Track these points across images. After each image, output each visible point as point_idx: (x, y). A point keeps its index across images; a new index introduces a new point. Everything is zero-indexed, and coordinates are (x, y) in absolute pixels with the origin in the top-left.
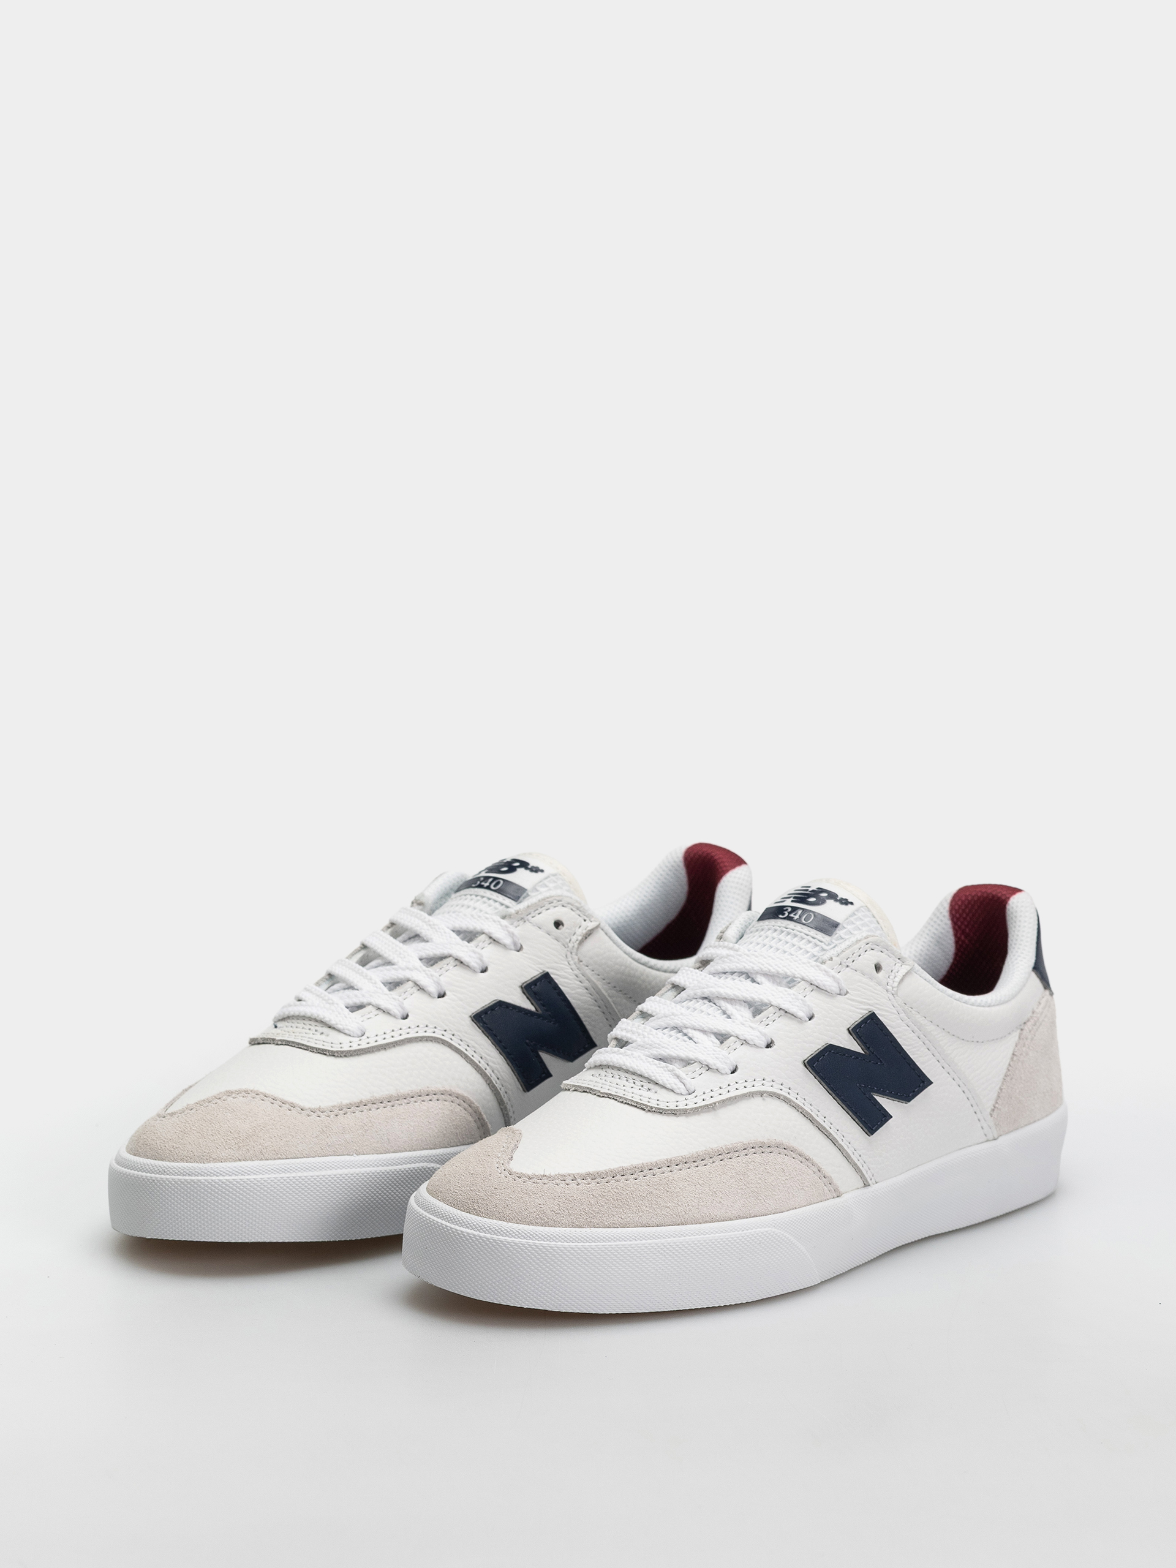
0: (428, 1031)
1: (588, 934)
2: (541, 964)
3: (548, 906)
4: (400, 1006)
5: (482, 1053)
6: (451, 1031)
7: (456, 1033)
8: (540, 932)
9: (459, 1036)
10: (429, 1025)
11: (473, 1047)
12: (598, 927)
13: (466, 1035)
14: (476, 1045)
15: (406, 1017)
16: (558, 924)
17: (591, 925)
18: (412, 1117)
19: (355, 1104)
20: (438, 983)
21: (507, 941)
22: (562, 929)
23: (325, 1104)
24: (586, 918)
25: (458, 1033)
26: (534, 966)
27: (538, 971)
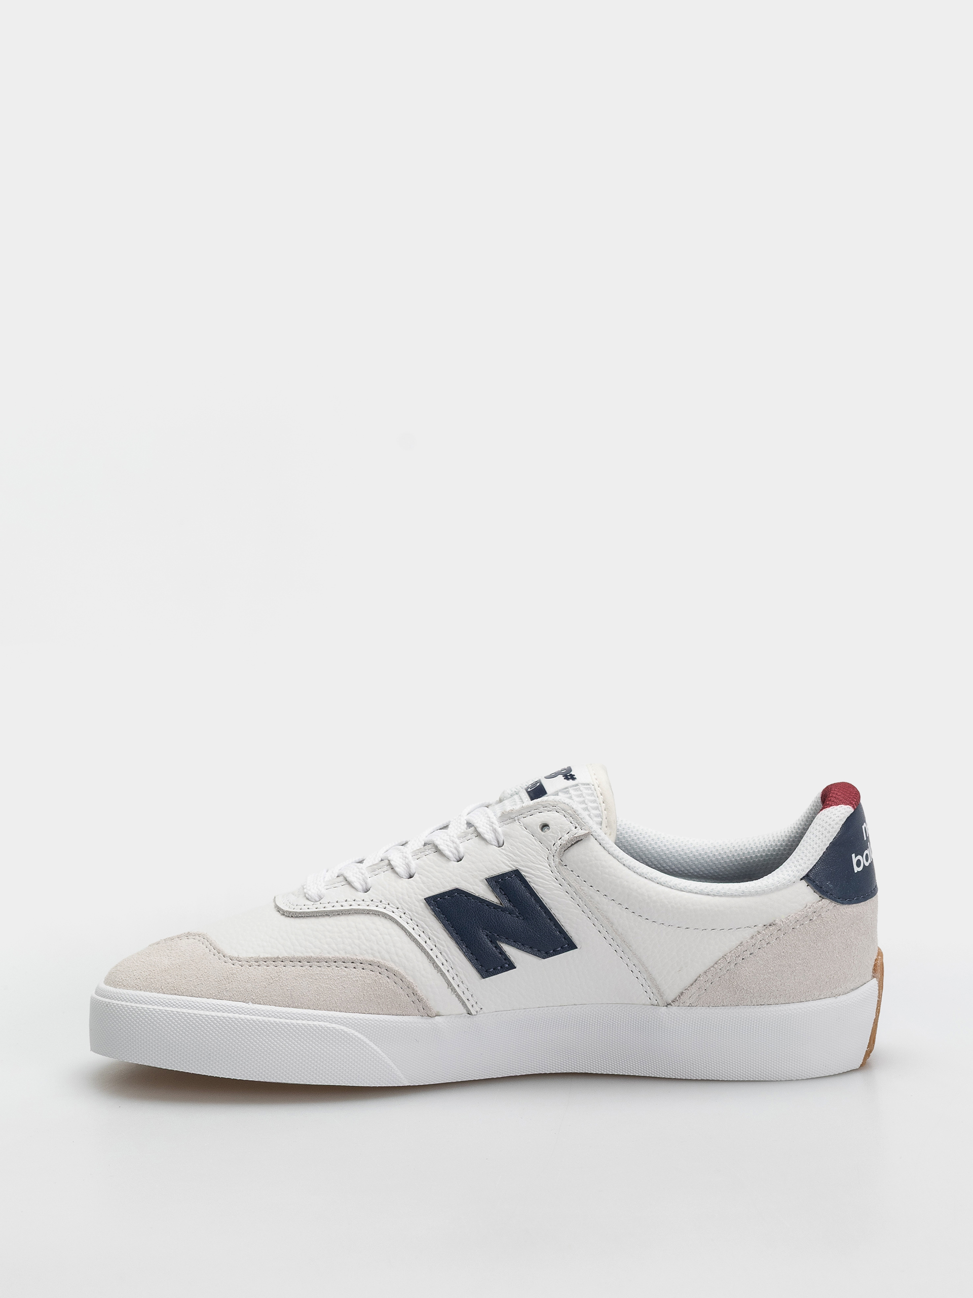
0: (379, 906)
1: (577, 841)
2: (516, 861)
3: (542, 809)
4: (363, 880)
5: (430, 934)
6: (403, 909)
7: (407, 912)
8: (525, 832)
9: (409, 915)
10: (383, 901)
11: (423, 928)
12: (586, 835)
13: (417, 915)
14: (425, 926)
15: (367, 891)
16: (545, 826)
17: (580, 832)
18: (326, 979)
19: (271, 958)
20: (408, 866)
21: (489, 836)
22: (548, 832)
23: (243, 955)
24: (577, 826)
25: (410, 913)
26: (507, 862)
27: (511, 867)
